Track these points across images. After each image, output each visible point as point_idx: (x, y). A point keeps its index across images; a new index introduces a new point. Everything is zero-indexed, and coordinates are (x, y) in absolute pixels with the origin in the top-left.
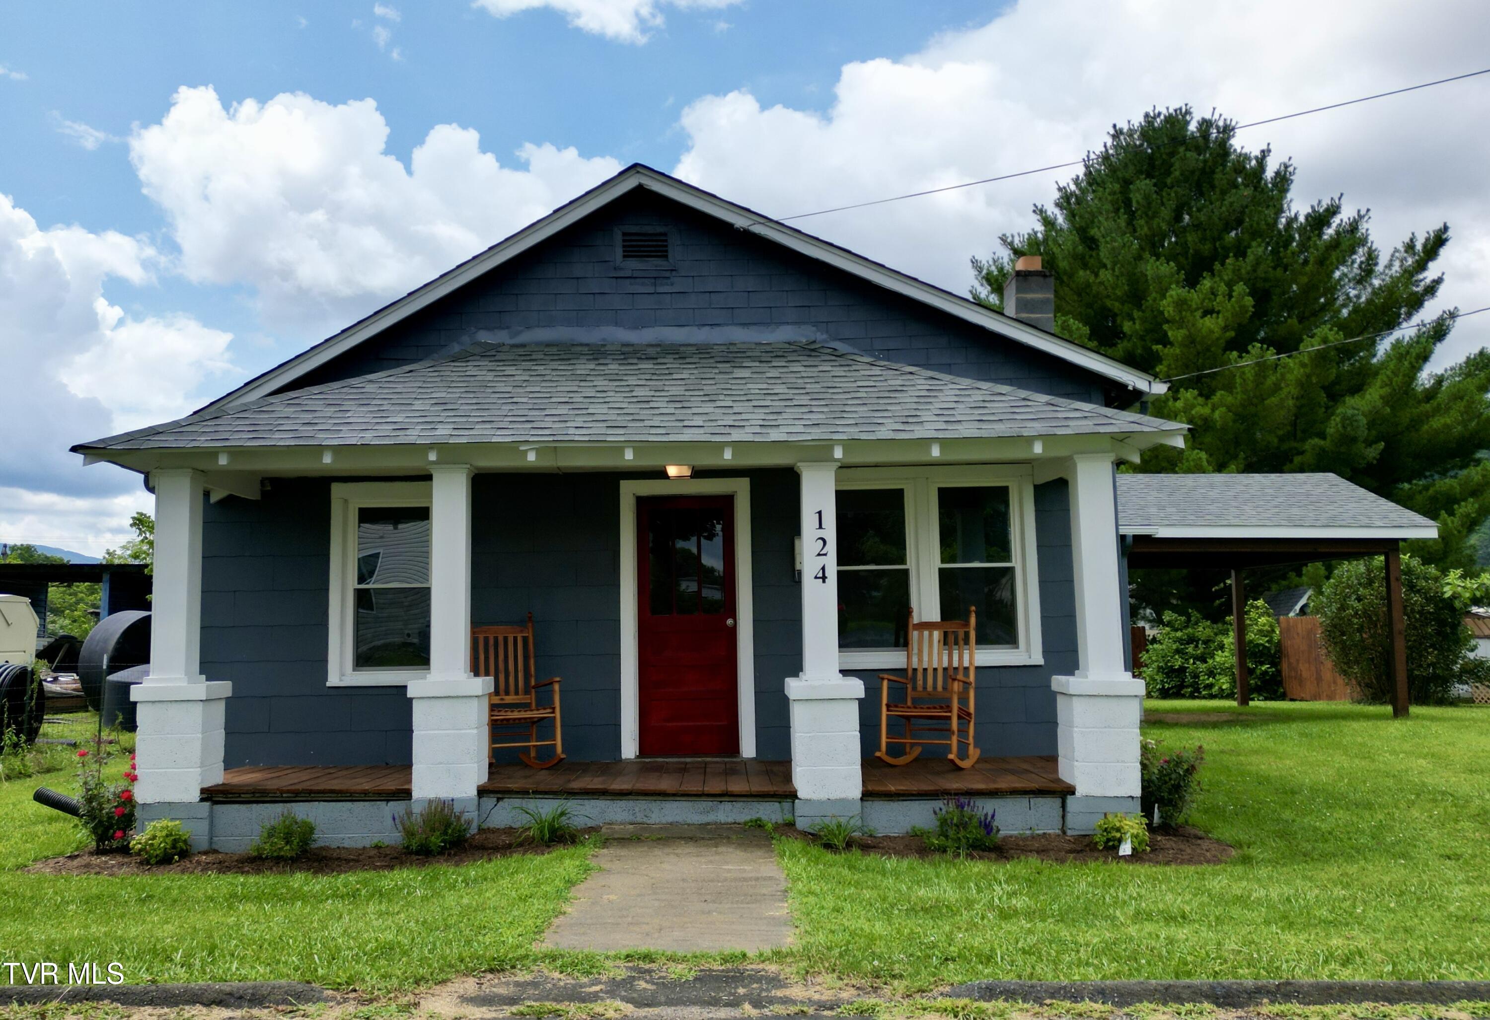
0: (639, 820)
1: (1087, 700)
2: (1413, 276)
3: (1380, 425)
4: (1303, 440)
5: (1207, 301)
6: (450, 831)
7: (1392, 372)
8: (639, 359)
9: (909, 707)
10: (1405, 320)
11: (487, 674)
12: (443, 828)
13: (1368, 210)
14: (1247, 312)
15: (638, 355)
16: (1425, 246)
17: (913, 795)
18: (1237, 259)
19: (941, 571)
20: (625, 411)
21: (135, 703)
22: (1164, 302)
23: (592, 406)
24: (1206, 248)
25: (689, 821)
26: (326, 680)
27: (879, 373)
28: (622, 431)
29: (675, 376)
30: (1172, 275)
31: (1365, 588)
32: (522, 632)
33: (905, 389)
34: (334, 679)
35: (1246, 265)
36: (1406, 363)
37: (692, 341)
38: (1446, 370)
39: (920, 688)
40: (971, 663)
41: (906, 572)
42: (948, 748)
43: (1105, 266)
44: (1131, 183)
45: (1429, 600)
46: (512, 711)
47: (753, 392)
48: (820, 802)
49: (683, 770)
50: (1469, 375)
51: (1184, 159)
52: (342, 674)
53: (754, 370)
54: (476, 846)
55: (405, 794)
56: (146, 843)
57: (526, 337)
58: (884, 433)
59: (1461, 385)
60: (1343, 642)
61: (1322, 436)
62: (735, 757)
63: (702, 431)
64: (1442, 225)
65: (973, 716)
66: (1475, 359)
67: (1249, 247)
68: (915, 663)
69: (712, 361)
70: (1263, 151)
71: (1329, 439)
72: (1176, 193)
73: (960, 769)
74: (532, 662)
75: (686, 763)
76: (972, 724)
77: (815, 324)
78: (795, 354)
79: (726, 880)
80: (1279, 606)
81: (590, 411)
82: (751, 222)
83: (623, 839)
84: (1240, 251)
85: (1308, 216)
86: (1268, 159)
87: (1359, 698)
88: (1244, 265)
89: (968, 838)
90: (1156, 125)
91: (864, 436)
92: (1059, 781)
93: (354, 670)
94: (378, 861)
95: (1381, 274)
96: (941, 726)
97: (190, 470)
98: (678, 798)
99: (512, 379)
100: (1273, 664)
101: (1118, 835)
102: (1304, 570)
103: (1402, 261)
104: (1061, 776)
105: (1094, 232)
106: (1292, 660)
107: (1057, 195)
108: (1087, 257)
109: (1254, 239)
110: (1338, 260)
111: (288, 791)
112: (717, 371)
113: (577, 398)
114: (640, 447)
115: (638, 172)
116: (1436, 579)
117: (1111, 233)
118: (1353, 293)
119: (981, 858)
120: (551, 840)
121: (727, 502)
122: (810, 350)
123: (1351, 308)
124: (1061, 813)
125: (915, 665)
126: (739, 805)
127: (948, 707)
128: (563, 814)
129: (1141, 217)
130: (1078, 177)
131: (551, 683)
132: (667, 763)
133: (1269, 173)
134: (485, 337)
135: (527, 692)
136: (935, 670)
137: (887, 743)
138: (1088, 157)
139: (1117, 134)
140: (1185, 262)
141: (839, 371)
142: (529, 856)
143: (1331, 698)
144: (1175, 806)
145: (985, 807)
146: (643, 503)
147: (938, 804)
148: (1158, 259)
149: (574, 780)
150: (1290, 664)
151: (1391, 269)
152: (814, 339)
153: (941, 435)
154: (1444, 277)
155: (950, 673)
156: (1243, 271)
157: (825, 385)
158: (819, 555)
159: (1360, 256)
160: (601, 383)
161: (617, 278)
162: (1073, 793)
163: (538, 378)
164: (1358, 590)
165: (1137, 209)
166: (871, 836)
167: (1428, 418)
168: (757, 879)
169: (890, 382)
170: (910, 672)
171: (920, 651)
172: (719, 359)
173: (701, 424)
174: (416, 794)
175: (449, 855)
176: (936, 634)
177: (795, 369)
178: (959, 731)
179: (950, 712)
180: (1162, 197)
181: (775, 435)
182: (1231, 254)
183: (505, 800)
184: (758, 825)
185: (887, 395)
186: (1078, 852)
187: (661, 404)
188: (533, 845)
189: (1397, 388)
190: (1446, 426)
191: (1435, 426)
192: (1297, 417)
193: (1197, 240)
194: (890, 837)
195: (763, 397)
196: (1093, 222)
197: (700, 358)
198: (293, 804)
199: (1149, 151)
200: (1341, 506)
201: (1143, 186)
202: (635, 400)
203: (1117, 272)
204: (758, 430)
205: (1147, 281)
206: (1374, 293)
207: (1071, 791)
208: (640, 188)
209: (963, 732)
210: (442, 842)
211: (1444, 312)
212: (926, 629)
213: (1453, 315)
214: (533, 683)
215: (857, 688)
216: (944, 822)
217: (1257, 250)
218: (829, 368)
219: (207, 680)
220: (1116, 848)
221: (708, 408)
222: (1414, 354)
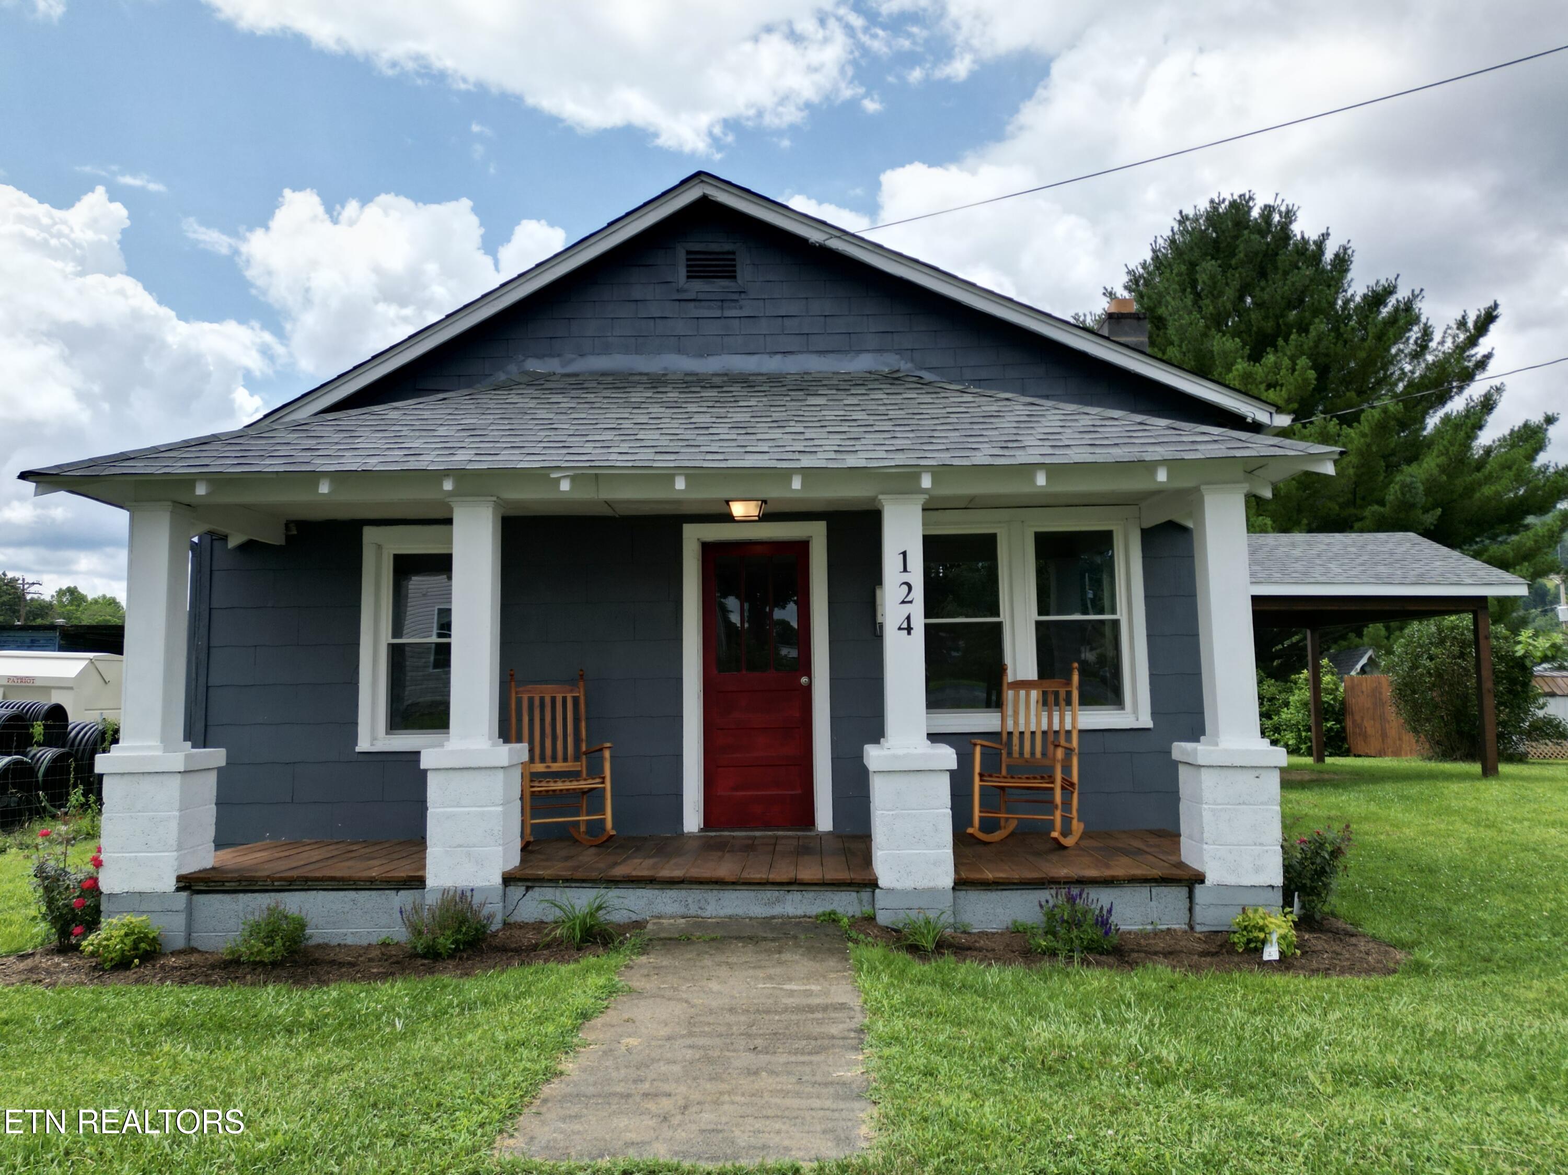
0: (692, 912)
1: (1217, 771)
2: (1464, 352)
3: (1437, 492)
4: (1362, 507)
5: (1271, 374)
6: (464, 929)
7: (1449, 442)
8: (702, 387)
9: (1005, 777)
10: (1457, 393)
11: (519, 740)
12: (456, 925)
13: (1422, 290)
14: (1309, 384)
15: (702, 384)
16: (1476, 323)
17: (1014, 884)
18: (1300, 335)
19: (1038, 624)
20: (679, 437)
21: (101, 776)
22: (1230, 375)
23: (642, 432)
24: (1269, 325)
25: (752, 914)
26: (356, 745)
27: (972, 399)
28: (673, 457)
29: (741, 404)
30: (1237, 351)
31: (1436, 647)
32: (571, 691)
33: (1001, 414)
34: (364, 744)
35: (1308, 341)
36: (1462, 433)
37: (764, 370)
38: (1494, 442)
39: (1016, 754)
40: (1074, 726)
41: (999, 625)
42: (1052, 823)
43: (1172, 343)
44: (1197, 265)
45: (1501, 659)
46: (555, 782)
47: (827, 418)
48: (905, 893)
49: (750, 847)
50: (1513, 446)
51: (1248, 241)
52: (374, 738)
53: (830, 397)
54: (496, 947)
55: (418, 882)
56: (99, 944)
57: (580, 365)
58: (979, 459)
59: (1508, 456)
60: (1415, 702)
61: (1382, 503)
62: (810, 830)
63: (766, 456)
64: (1492, 303)
65: (1077, 787)
66: (1519, 430)
67: (1311, 323)
68: (1010, 726)
69: (784, 389)
70: (1323, 235)
71: (1388, 505)
72: (1240, 274)
73: (1065, 848)
74: (583, 724)
75: (755, 838)
76: (1075, 796)
77: (899, 351)
78: (876, 382)
79: (786, 1010)
80: (1342, 664)
81: (638, 437)
82: (826, 236)
83: (670, 939)
84: (1304, 329)
85: (1365, 297)
86: (1327, 242)
87: (1430, 755)
88: (1307, 341)
89: (1081, 938)
90: (1221, 210)
91: (956, 462)
92: (1181, 865)
93: (387, 733)
94: (376, 967)
95: (1434, 350)
96: (1043, 800)
97: (169, 503)
98: (738, 887)
99: (556, 406)
100: (1338, 721)
101: (1262, 935)
102: (1365, 631)
103: (1454, 337)
104: (1183, 859)
105: (1162, 311)
106: (1357, 718)
107: (1125, 279)
108: (1154, 336)
109: (1315, 316)
110: (1395, 336)
111: (281, 879)
112: (788, 398)
113: (627, 424)
114: (695, 475)
115: (702, 181)
116: (1506, 638)
117: (1178, 311)
118: (1408, 368)
119: (1098, 963)
120: (583, 940)
121: (801, 548)
122: (893, 379)
123: (1405, 383)
124: (1187, 905)
125: (1010, 728)
126: (811, 895)
127: (1050, 777)
128: (599, 908)
129: (1207, 297)
130: (1145, 261)
131: (601, 750)
132: (734, 837)
133: (1329, 255)
134: (535, 366)
135: (577, 758)
136: (1033, 733)
137: (980, 817)
138: (1155, 242)
139: (1184, 219)
140: (1248, 339)
141: (927, 399)
142: (552, 965)
143: (1397, 753)
144: (1319, 895)
145: (1100, 898)
146: (709, 550)
147: (1045, 895)
148: (1224, 335)
149: (620, 864)
150: (1354, 721)
151: (1443, 346)
152: (897, 368)
153: (1048, 460)
154: (1494, 352)
155: (1052, 738)
156: (1305, 347)
157: (910, 411)
158: (903, 602)
159: (1415, 333)
160: (656, 410)
161: (679, 300)
162: (1202, 881)
163: (586, 406)
164: (1430, 649)
165: (1202, 289)
166: (964, 932)
167: (1480, 486)
168: (825, 1008)
169: (984, 408)
170: (1005, 736)
171: (1016, 713)
172: (791, 387)
173: (766, 449)
174: (430, 882)
175: (461, 959)
176: (1034, 694)
177: (877, 397)
178: (1062, 803)
179: (1053, 783)
180: (1227, 278)
181: (852, 461)
182: (1294, 330)
183: (537, 889)
184: (832, 919)
185: (981, 420)
186: (1213, 954)
187: (723, 430)
188: (562, 947)
189: (1453, 457)
190: (1497, 493)
191: (1486, 494)
192: (1356, 484)
193: (1260, 318)
194: (987, 934)
195: (839, 423)
196: (1160, 303)
197: (771, 387)
198: (286, 894)
199: (1214, 235)
200: (1427, 564)
201: (1209, 266)
202: (693, 426)
203: (1184, 349)
204: (833, 456)
205: (1213, 356)
206: (1428, 368)
207: (1200, 879)
208: (704, 199)
209: (1067, 804)
210: (452, 943)
211: (1491, 387)
212: (1022, 688)
213: (1499, 390)
214: (584, 748)
215: (947, 757)
216: (1051, 916)
217: (1320, 326)
218: (915, 396)
219: (193, 747)
220: (1259, 951)
221: (776, 434)
222: (1469, 425)
